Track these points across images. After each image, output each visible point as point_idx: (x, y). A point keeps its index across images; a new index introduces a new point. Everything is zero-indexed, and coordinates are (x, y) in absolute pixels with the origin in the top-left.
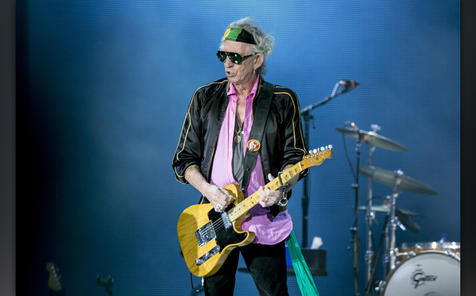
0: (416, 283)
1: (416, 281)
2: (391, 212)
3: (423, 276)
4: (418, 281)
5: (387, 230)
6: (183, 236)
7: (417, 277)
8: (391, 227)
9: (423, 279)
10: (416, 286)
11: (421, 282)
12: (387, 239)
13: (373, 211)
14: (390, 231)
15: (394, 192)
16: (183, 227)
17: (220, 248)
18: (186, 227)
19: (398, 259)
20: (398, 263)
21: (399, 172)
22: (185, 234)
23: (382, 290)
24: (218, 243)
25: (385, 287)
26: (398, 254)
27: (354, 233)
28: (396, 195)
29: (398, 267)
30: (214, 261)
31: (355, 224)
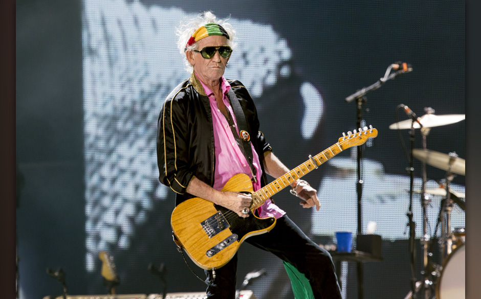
2: (447, 197)
5: (443, 214)
6: (182, 230)
12: (443, 223)
15: (449, 175)
16: (179, 222)
17: (237, 237)
18: (184, 221)
19: (454, 243)
20: (454, 247)
21: (454, 154)
22: (184, 227)
23: (439, 275)
24: (233, 232)
25: (442, 272)
26: (454, 238)
27: (410, 216)
28: (451, 178)
29: (454, 251)
30: (231, 250)
31: (410, 208)
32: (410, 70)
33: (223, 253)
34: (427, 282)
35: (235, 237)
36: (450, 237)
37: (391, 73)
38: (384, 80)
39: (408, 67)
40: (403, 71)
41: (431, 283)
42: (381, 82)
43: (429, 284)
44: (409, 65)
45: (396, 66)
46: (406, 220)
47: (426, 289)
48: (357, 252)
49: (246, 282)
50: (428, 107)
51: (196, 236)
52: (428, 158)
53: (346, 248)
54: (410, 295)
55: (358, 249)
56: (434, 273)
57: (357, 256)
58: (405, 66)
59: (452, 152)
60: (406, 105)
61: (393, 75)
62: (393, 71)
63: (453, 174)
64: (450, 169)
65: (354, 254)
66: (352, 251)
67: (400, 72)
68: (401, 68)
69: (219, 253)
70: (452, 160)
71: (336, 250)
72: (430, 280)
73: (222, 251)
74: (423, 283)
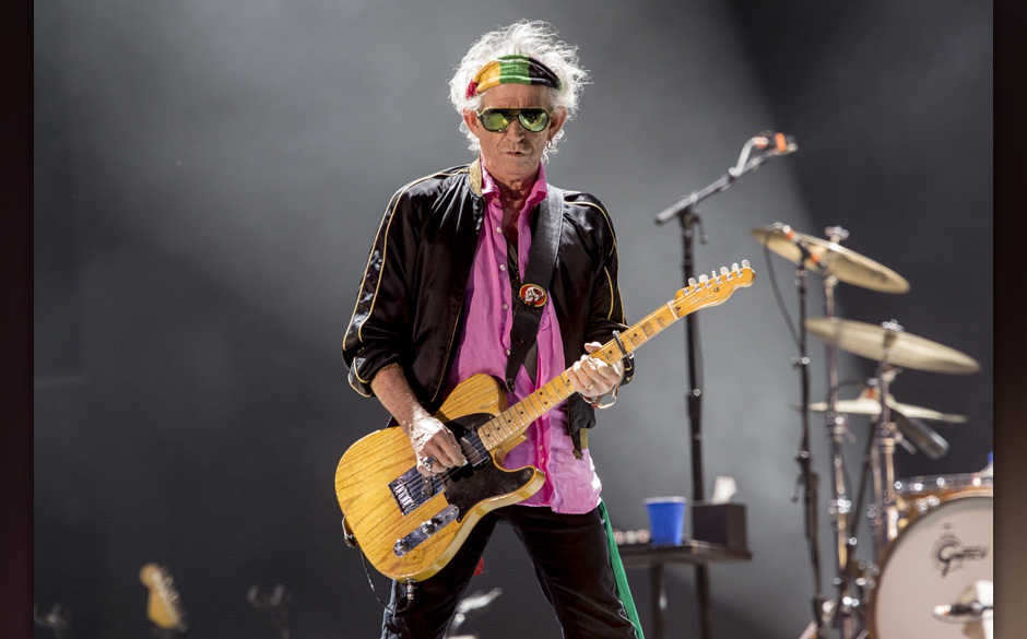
0: (943, 565)
1: (941, 559)
2: (881, 416)
3: (958, 550)
4: (947, 561)
5: (875, 453)
6: (352, 500)
7: (946, 553)
8: (882, 447)
9: (959, 556)
10: (945, 572)
11: (954, 563)
12: (877, 473)
13: (841, 414)
14: (883, 456)
15: (885, 371)
16: (350, 481)
17: (458, 512)
18: (360, 479)
19: (902, 515)
20: (903, 523)
21: (893, 326)
22: (357, 494)
23: (872, 583)
24: (451, 501)
25: (878, 579)
26: (902, 505)
27: (804, 463)
28: (889, 376)
29: (903, 533)
30: (443, 540)
31: (805, 444)
32: (792, 148)
33: (428, 547)
34: (848, 601)
35: (453, 511)
36: (894, 504)
37: (751, 156)
38: (736, 171)
39: (787, 143)
40: (776, 152)
41: (856, 603)
42: (732, 179)
43: (851, 607)
44: (790, 138)
45: (761, 141)
46: (797, 470)
47: (846, 616)
48: (694, 544)
49: (459, 619)
50: (834, 225)
51: (378, 511)
52: (837, 336)
53: (671, 535)
54: (811, 630)
55: (696, 536)
56: (861, 582)
57: (695, 552)
58: (780, 140)
59: (889, 321)
60: (786, 223)
61: (756, 161)
62: (755, 151)
63: (894, 366)
64: (886, 356)
65: (690, 548)
66: (684, 541)
67: (770, 154)
68: (771, 146)
69: (420, 546)
70: (889, 338)
71: (650, 541)
72: (853, 598)
73: (425, 543)
74: (840, 603)
